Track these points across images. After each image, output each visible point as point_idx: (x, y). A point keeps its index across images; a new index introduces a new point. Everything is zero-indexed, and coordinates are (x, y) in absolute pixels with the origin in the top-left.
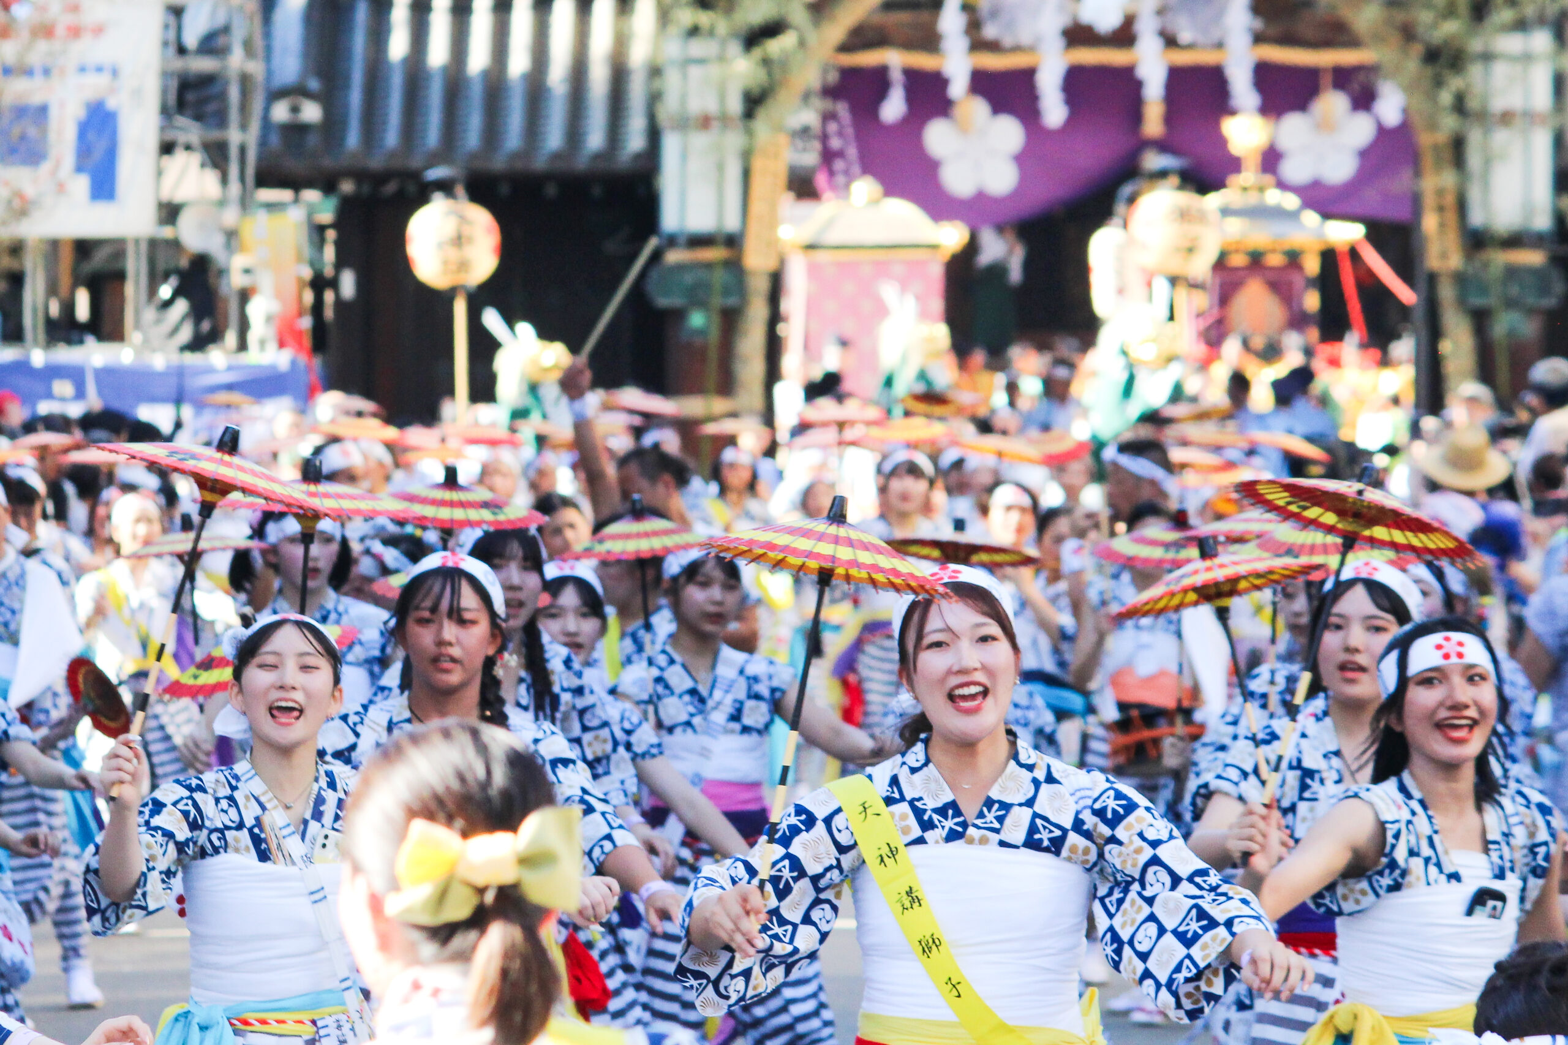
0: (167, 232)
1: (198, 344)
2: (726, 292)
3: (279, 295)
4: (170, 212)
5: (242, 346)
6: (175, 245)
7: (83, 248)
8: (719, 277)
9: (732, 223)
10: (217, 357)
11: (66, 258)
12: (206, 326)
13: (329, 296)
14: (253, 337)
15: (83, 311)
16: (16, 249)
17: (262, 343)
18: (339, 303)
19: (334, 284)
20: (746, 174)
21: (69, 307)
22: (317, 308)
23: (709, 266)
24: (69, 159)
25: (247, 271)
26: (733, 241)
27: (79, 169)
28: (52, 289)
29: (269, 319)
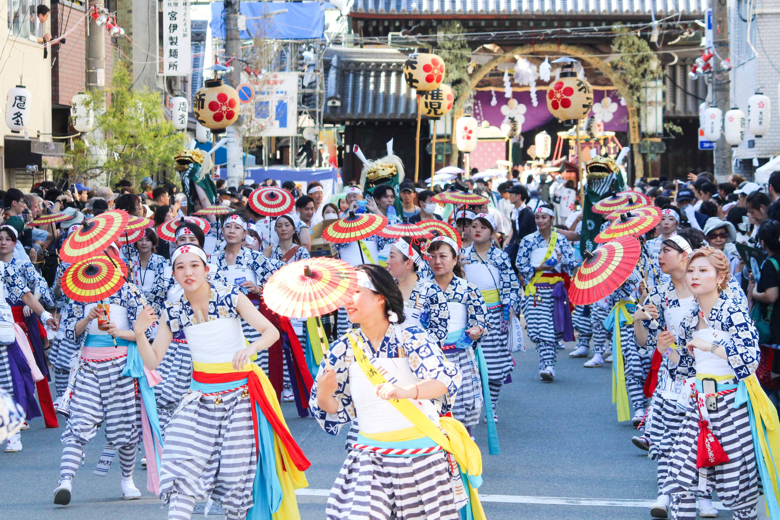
0: (300, 135)
1: (309, 164)
2: (447, 150)
3: (329, 152)
4: (301, 130)
5: (320, 165)
6: (302, 138)
7: (278, 139)
8: (445, 146)
9: (449, 132)
10: (313, 169)
11: (274, 142)
12: (310, 160)
13: (343, 152)
14: (323, 163)
15: (278, 157)
16: (260, 139)
17: (325, 164)
18: (345, 153)
19: (344, 149)
20: (452, 119)
21: (275, 155)
22: (340, 155)
23: (443, 143)
24: (274, 117)
25: (321, 145)
26: (449, 137)
27: (276, 119)
28: (270, 150)
29: (327, 158)
